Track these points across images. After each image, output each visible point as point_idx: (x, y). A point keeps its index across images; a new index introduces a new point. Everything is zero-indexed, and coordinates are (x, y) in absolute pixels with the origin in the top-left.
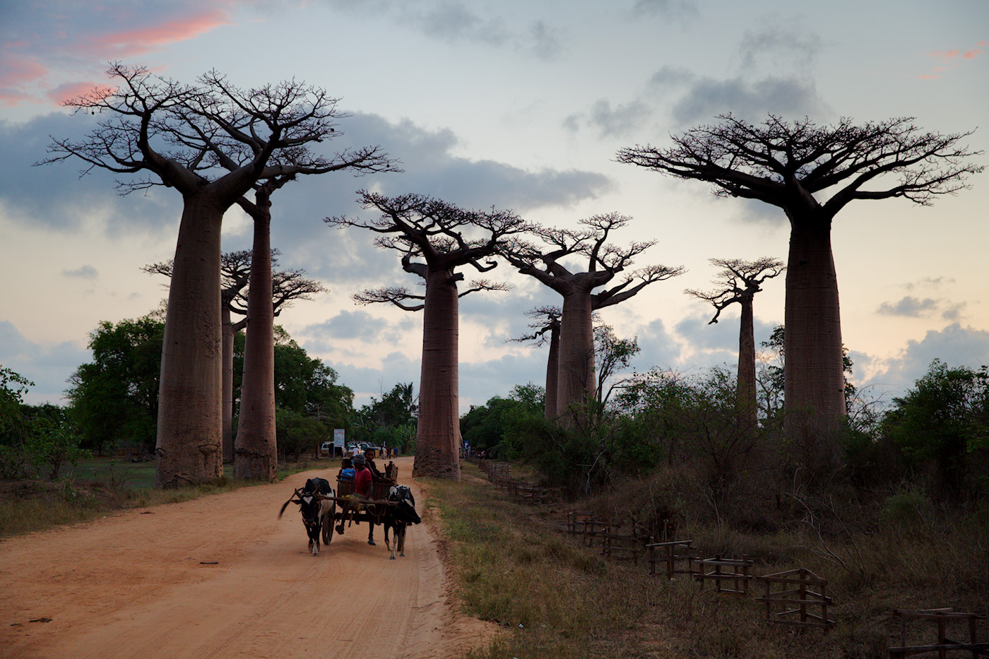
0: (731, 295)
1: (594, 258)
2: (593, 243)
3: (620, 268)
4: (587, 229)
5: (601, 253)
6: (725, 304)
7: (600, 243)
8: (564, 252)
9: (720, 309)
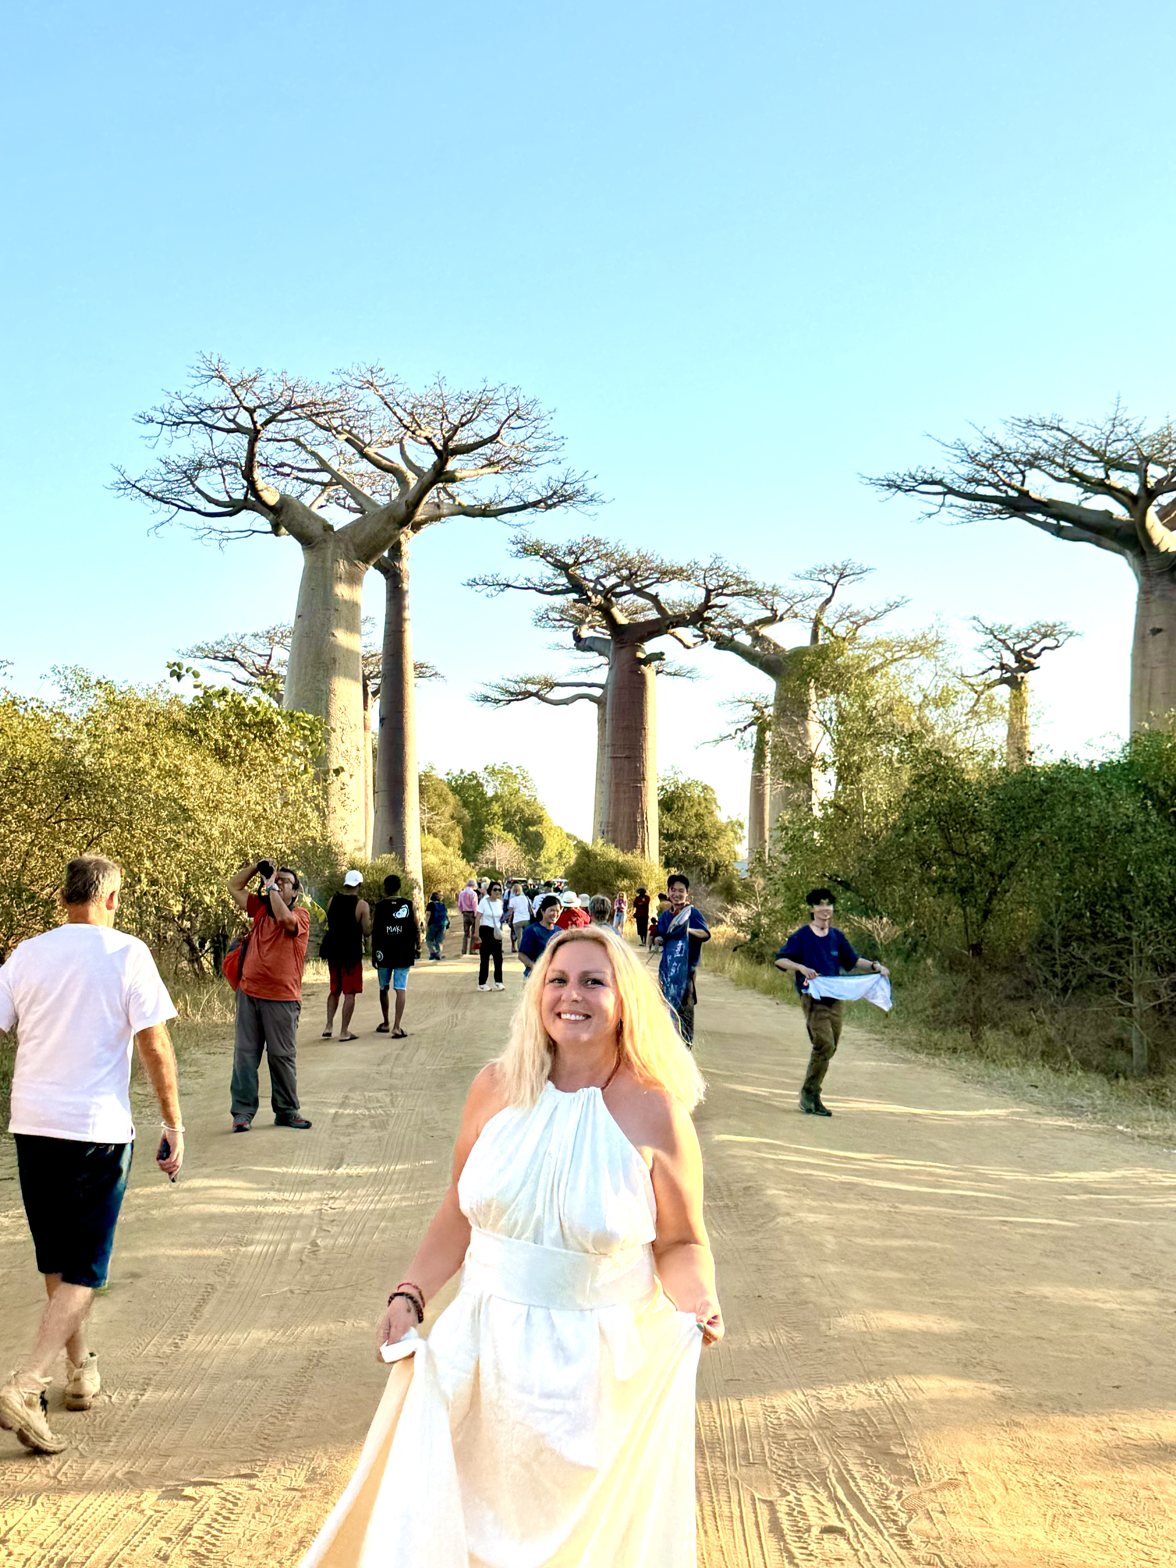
0: (995, 675)
1: (817, 625)
2: (814, 606)
5: (827, 618)
6: (988, 687)
7: (824, 605)
8: (775, 619)
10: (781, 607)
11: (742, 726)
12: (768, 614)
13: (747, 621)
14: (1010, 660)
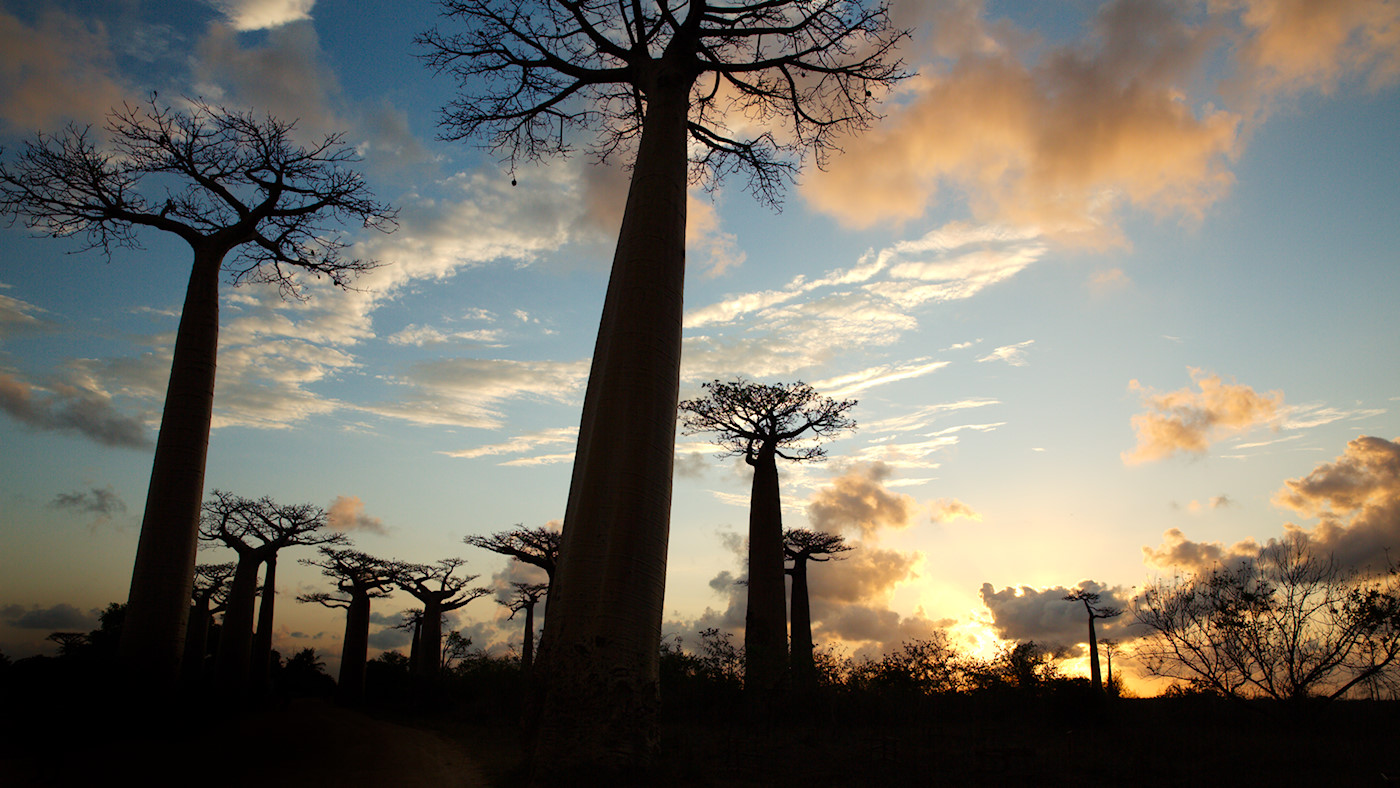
0: (521, 604)
1: (444, 582)
2: (444, 574)
3: (459, 589)
4: (442, 566)
5: (449, 580)
6: (517, 609)
7: (448, 574)
8: (427, 578)
9: (514, 612)
10: (430, 573)
11: (409, 622)
12: (424, 576)
13: (415, 578)
14: (527, 598)
